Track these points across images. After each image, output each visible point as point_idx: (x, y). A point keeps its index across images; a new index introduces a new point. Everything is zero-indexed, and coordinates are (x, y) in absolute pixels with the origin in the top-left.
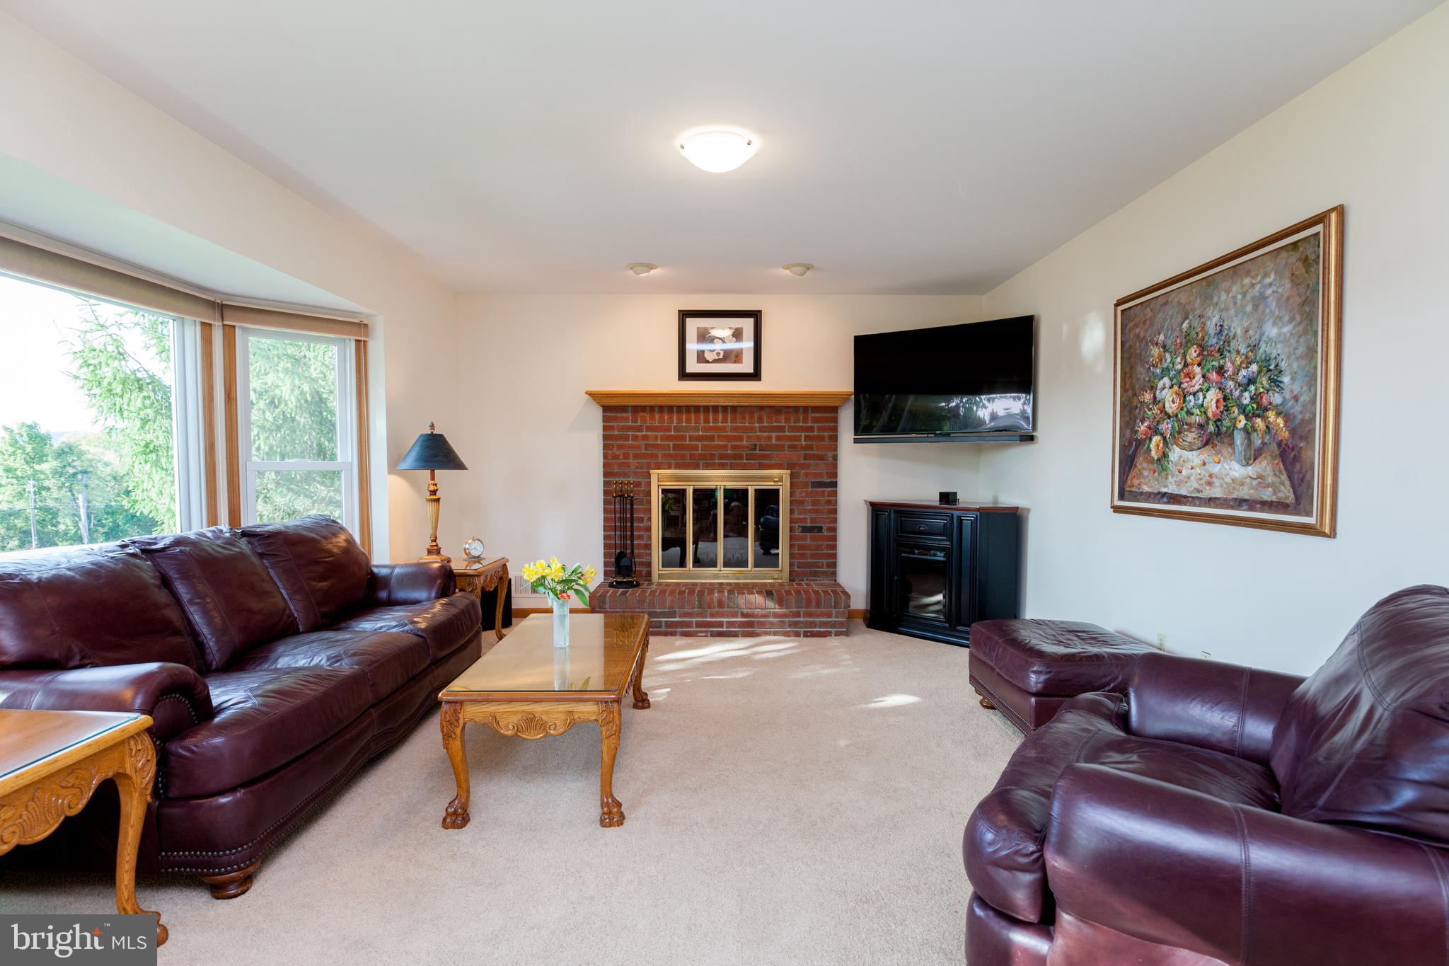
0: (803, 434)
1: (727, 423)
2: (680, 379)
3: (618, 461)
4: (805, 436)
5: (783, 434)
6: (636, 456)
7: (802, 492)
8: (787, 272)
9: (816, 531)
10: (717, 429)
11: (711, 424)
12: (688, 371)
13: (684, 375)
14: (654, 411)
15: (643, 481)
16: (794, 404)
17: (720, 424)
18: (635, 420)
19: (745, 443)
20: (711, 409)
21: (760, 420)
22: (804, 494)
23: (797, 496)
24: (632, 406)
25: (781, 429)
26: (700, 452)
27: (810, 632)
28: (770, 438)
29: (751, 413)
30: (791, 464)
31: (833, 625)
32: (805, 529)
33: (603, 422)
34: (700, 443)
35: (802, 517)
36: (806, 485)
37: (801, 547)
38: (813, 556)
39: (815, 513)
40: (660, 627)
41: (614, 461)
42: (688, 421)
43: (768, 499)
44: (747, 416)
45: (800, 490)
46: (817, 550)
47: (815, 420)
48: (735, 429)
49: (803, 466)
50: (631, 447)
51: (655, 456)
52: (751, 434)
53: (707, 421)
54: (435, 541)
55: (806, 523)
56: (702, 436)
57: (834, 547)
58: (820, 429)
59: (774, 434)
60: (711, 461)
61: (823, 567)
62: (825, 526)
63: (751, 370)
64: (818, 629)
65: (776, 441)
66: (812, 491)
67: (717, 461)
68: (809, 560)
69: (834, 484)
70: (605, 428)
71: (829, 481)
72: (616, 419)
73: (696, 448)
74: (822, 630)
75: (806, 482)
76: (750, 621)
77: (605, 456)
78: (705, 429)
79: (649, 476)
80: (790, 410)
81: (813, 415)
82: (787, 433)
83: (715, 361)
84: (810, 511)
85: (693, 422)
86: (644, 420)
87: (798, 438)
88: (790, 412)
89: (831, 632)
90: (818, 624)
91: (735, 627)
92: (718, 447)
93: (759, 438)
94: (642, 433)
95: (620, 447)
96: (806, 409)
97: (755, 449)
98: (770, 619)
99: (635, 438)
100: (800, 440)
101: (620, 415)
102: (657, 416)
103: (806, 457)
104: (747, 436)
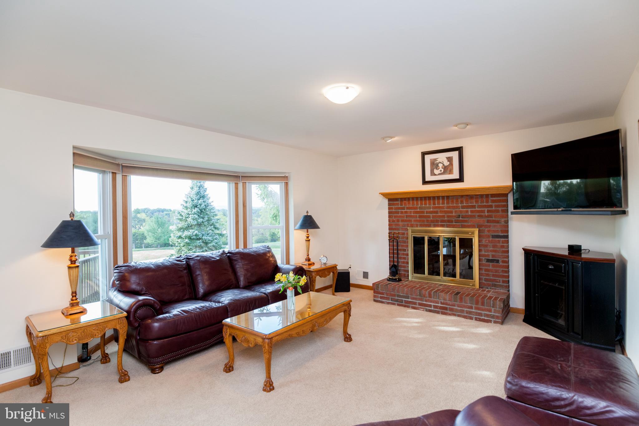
0: (486, 209)
1: (444, 204)
2: (423, 184)
3: (395, 223)
4: (487, 210)
5: (475, 209)
6: (402, 221)
7: (486, 240)
8: (456, 128)
9: (495, 262)
10: (439, 207)
11: (437, 205)
12: (426, 180)
13: (425, 182)
14: (410, 200)
15: (406, 232)
16: (480, 193)
17: (441, 205)
18: (401, 205)
19: (454, 214)
20: (436, 198)
21: (462, 202)
22: (487, 241)
23: (484, 242)
24: (400, 198)
25: (474, 207)
26: (431, 219)
27: (479, 318)
28: (467, 212)
29: (457, 199)
30: (479, 225)
31: (493, 317)
32: (488, 261)
33: (388, 206)
34: (431, 215)
35: (486, 254)
36: (489, 236)
37: (486, 270)
38: (493, 276)
39: (494, 252)
40: (402, 302)
41: (393, 223)
42: (425, 204)
43: (466, 244)
44: (455, 201)
45: (485, 239)
46: (496, 272)
47: (493, 201)
48: (448, 207)
49: (486, 226)
50: (400, 217)
51: (410, 221)
52: (457, 210)
53: (434, 204)
54: (308, 256)
55: (489, 257)
56: (432, 211)
57: (508, 272)
58: (496, 206)
59: (469, 210)
60: (437, 224)
61: (500, 282)
62: (500, 260)
63: (458, 177)
64: (483, 318)
65: (471, 213)
66: (492, 240)
67: (440, 223)
68: (491, 278)
69: (507, 237)
70: (389, 208)
71: (502, 234)
72: (393, 204)
73: (429, 217)
74: (486, 318)
75: (489, 235)
76: (445, 307)
77: (389, 221)
78: (434, 208)
79: (407, 230)
80: (478, 196)
81: (492, 199)
82: (477, 209)
83: (439, 174)
84: (492, 251)
85: (428, 205)
86: (405, 204)
87: (483, 212)
88: (477, 198)
89: (491, 321)
90: (483, 315)
91: (438, 309)
92: (440, 216)
93: (461, 212)
94: (404, 210)
95: (395, 217)
96: (487, 196)
97: (459, 217)
98: (455, 307)
99: (402, 213)
100: (485, 212)
101: (395, 202)
102: (411, 202)
103: (488, 221)
104: (455, 211)
